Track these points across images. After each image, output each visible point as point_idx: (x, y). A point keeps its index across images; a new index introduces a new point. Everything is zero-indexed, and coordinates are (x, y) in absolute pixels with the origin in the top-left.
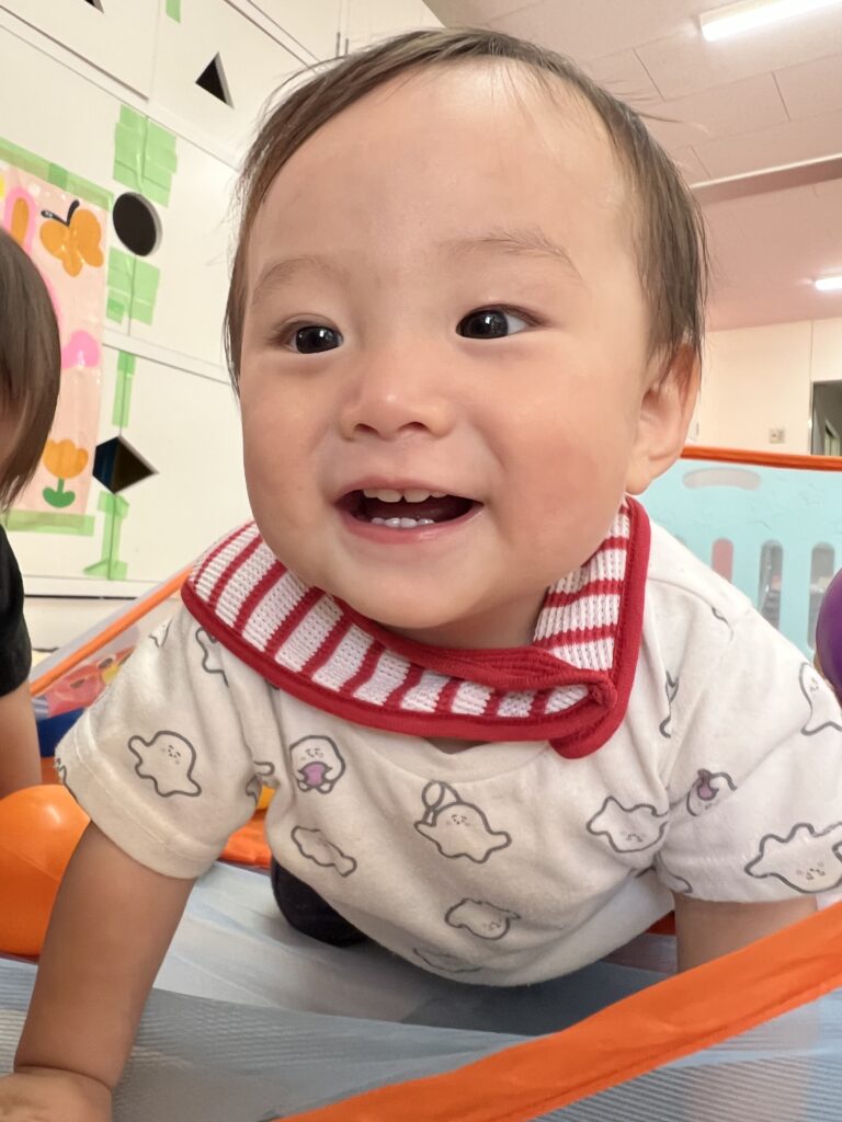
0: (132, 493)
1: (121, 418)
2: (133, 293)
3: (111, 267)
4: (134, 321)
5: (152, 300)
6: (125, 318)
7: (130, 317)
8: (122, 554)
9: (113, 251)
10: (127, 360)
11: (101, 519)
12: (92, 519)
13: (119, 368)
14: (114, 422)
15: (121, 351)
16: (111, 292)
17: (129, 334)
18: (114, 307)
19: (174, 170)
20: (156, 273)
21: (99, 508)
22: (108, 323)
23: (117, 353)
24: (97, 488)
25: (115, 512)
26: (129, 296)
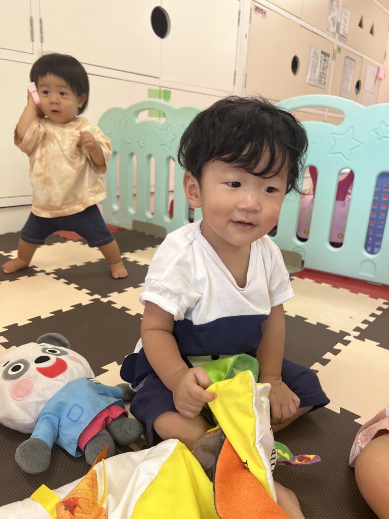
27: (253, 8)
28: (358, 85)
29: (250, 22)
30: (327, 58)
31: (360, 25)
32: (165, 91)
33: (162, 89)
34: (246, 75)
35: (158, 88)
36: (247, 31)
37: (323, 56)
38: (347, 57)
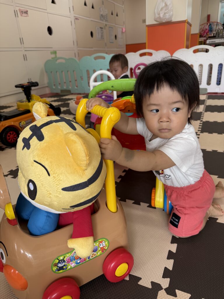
27: (75, 18)
28: (116, 36)
29: (75, 23)
30: (102, 29)
31: (112, 14)
32: (55, 52)
34: (77, 41)
35: (53, 51)
36: (74, 27)
37: (101, 29)
38: (109, 27)
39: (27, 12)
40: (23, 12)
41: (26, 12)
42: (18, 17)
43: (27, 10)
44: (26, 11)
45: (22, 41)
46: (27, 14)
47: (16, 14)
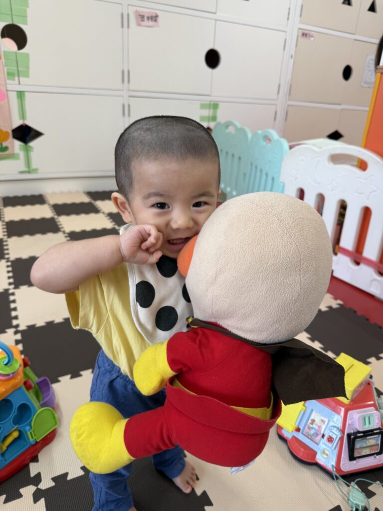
0: (33, 144)
1: (23, 116)
2: (18, 67)
3: (5, 59)
4: (21, 78)
5: (28, 68)
6: (16, 78)
7: (19, 77)
8: (34, 166)
9: (4, 52)
10: (21, 95)
11: (22, 154)
12: (18, 154)
13: (18, 98)
14: (20, 119)
15: (17, 91)
16: (7, 69)
17: (19, 84)
18: (10, 75)
19: (28, 7)
20: (28, 55)
21: (20, 150)
22: (8, 82)
23: (15, 93)
24: (17, 144)
25: (27, 151)
26: (16, 68)
27: (300, 34)
29: (296, 46)
32: (214, 104)
33: (212, 103)
34: (291, 86)
35: (208, 102)
36: (293, 53)
39: (157, 16)
40: (146, 18)
41: (154, 18)
42: (128, 27)
43: (156, 14)
44: (154, 15)
45: (126, 77)
46: (154, 23)
47: (124, 21)
